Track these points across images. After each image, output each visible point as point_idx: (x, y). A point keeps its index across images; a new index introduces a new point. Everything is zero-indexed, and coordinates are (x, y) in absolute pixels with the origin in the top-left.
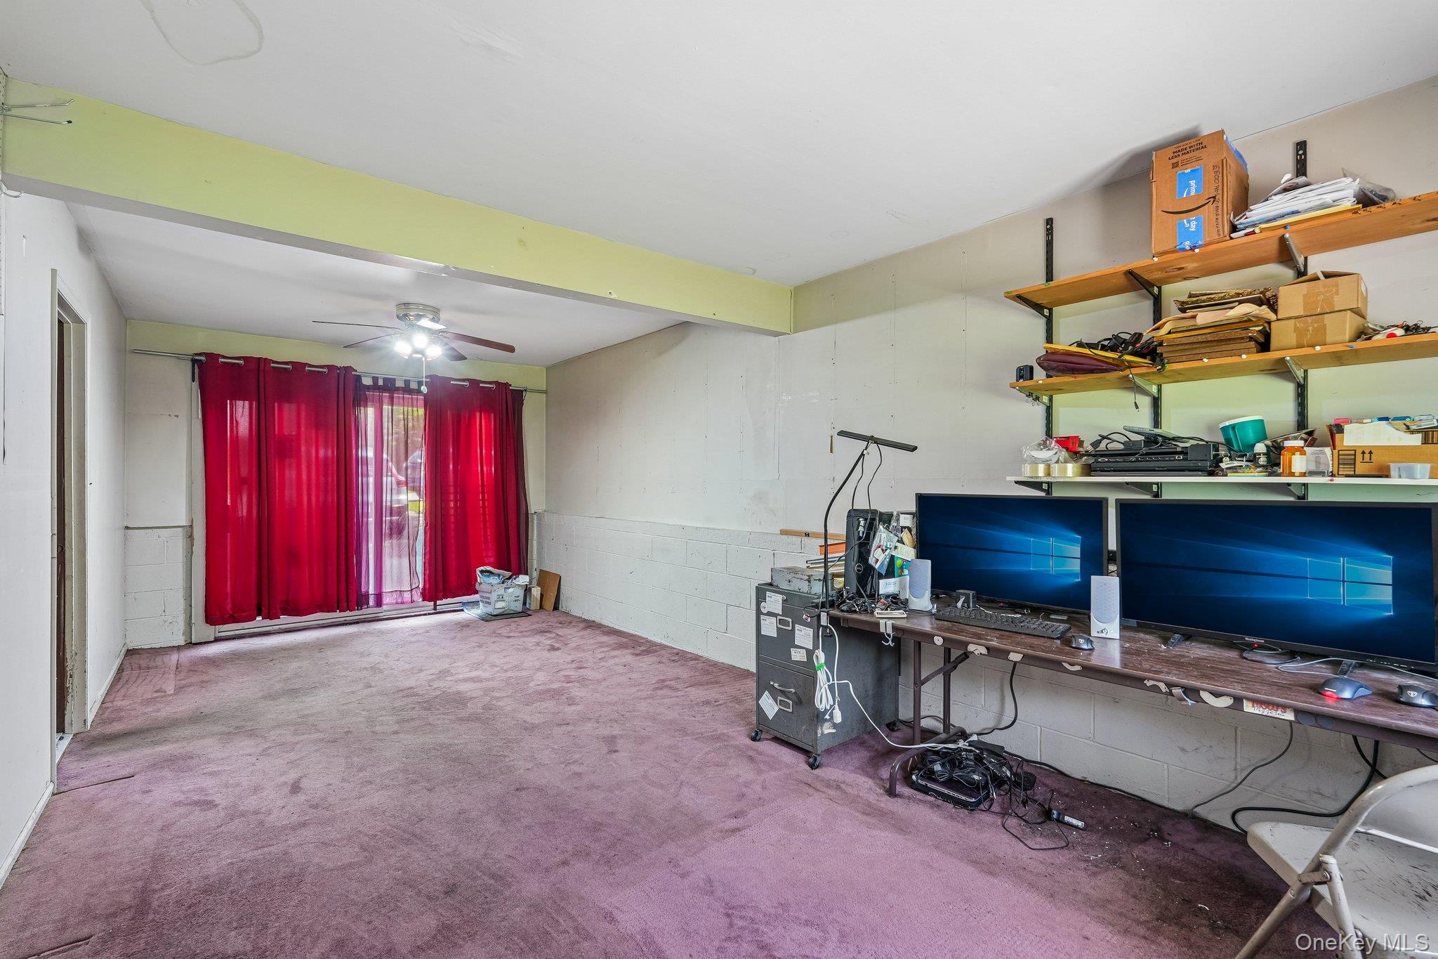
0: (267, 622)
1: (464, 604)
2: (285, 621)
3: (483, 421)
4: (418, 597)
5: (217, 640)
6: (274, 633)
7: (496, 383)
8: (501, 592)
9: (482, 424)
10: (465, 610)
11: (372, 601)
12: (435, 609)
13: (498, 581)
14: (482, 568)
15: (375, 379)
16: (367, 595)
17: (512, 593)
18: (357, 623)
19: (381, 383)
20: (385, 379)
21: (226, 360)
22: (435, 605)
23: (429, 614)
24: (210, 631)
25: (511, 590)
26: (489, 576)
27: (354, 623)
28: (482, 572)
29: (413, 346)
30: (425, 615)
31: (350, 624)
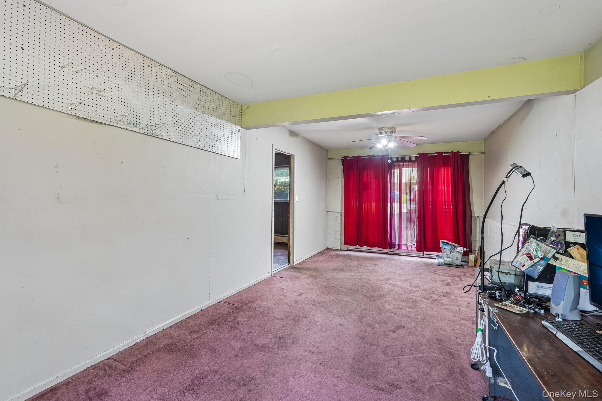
0: (360, 247)
1: (437, 256)
2: (365, 247)
3: (445, 172)
4: (414, 248)
5: (348, 250)
6: (363, 252)
7: (452, 152)
8: (449, 253)
9: (445, 174)
10: (436, 259)
11: (397, 247)
12: (423, 255)
13: (450, 248)
14: (442, 240)
15: (397, 158)
16: (394, 244)
17: (455, 255)
18: (391, 254)
19: (400, 159)
20: (401, 158)
21: (350, 158)
22: (423, 254)
23: (420, 257)
24: (346, 247)
25: (454, 253)
26: (446, 245)
27: (389, 254)
28: (443, 242)
29: (382, 144)
30: (418, 257)
31: (388, 254)
